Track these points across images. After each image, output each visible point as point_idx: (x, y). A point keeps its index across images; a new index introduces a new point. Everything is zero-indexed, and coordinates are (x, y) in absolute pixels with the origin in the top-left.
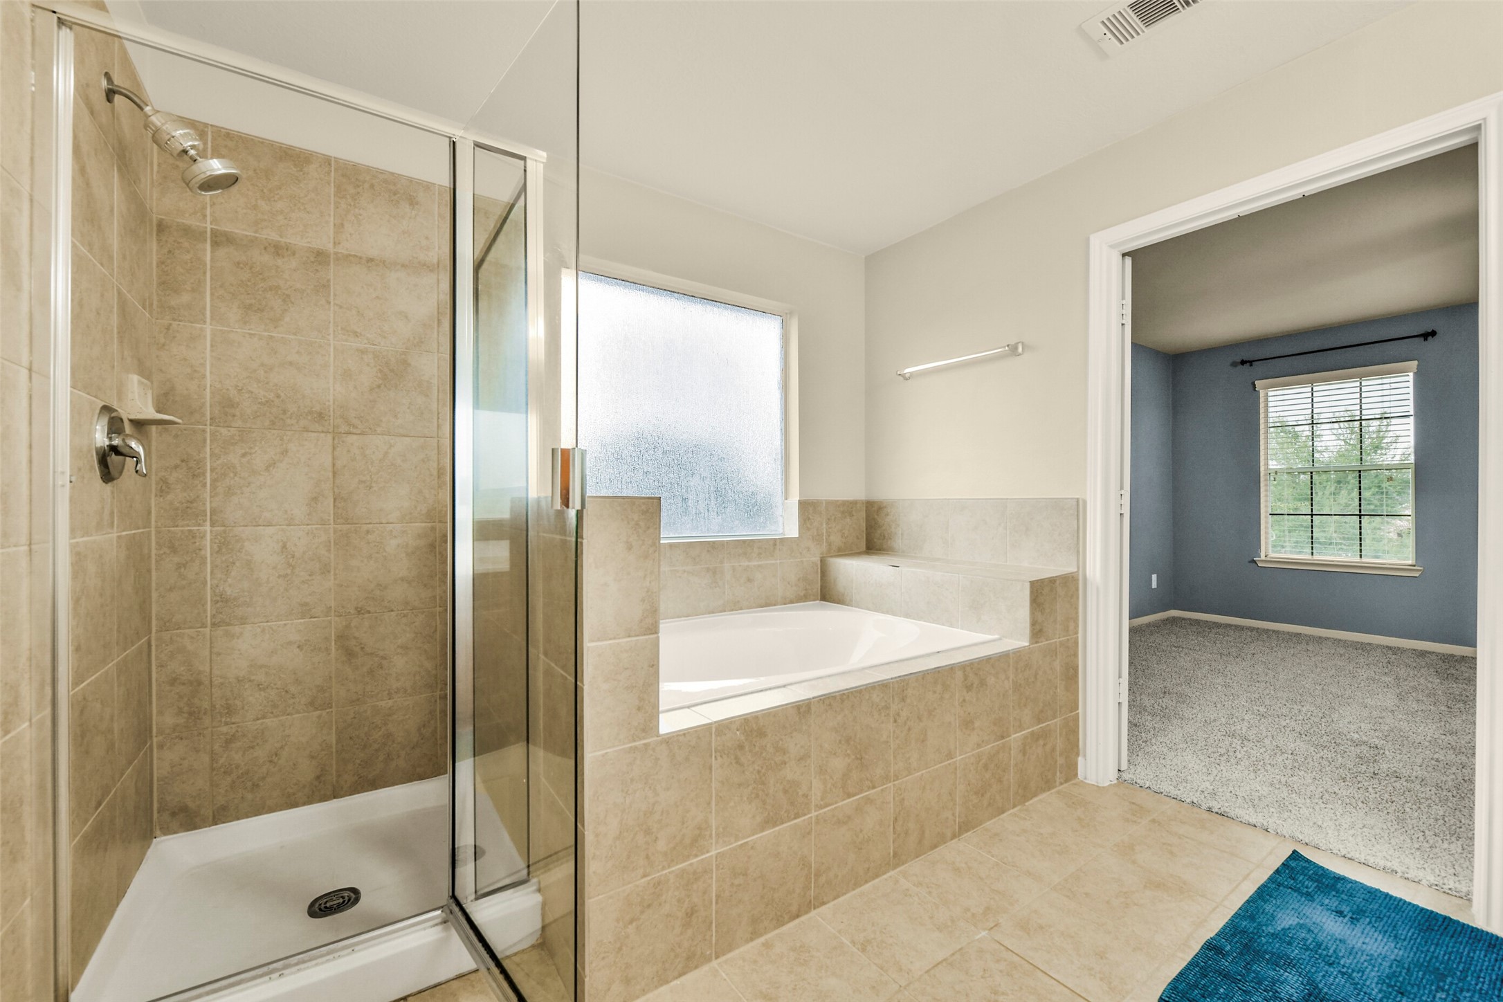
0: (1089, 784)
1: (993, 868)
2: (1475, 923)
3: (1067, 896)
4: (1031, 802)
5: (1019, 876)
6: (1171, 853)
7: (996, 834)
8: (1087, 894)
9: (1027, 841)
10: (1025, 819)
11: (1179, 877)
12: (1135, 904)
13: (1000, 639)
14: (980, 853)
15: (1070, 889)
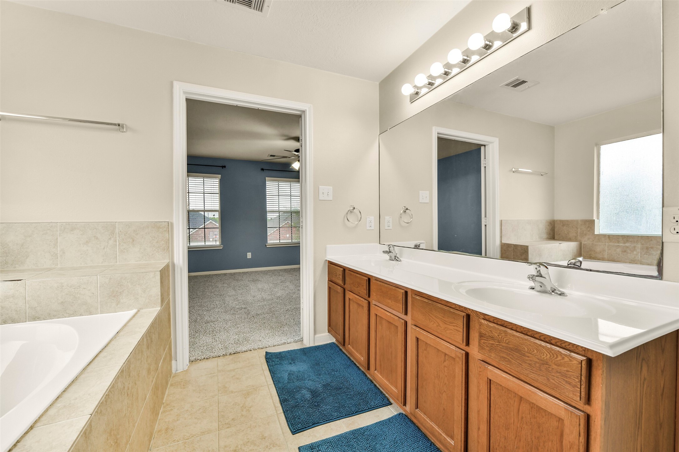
0: (180, 372)
1: (185, 447)
2: (306, 346)
3: (228, 428)
4: (165, 399)
5: (200, 438)
6: (238, 379)
7: (167, 429)
8: (233, 419)
9: (185, 419)
10: (172, 410)
11: (249, 385)
12: (250, 407)
13: (139, 311)
14: (169, 446)
15: (225, 423)
